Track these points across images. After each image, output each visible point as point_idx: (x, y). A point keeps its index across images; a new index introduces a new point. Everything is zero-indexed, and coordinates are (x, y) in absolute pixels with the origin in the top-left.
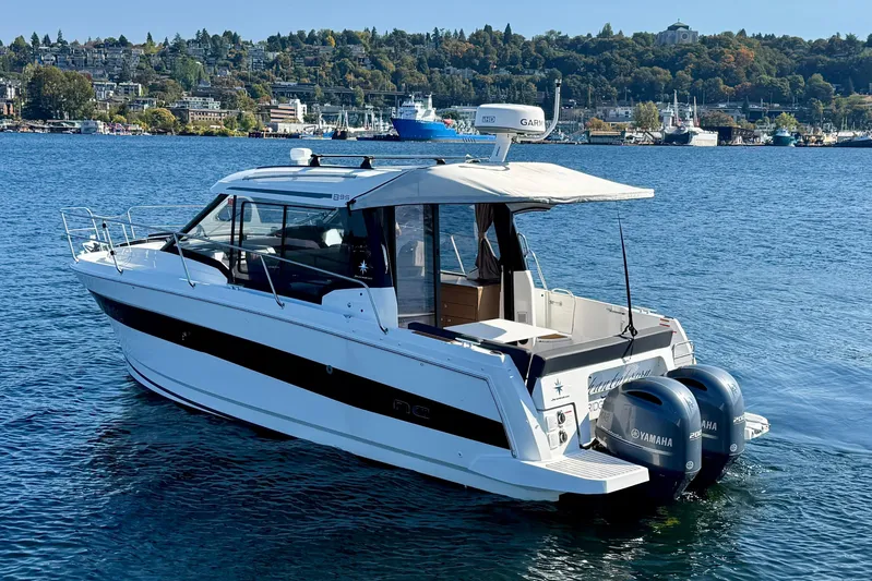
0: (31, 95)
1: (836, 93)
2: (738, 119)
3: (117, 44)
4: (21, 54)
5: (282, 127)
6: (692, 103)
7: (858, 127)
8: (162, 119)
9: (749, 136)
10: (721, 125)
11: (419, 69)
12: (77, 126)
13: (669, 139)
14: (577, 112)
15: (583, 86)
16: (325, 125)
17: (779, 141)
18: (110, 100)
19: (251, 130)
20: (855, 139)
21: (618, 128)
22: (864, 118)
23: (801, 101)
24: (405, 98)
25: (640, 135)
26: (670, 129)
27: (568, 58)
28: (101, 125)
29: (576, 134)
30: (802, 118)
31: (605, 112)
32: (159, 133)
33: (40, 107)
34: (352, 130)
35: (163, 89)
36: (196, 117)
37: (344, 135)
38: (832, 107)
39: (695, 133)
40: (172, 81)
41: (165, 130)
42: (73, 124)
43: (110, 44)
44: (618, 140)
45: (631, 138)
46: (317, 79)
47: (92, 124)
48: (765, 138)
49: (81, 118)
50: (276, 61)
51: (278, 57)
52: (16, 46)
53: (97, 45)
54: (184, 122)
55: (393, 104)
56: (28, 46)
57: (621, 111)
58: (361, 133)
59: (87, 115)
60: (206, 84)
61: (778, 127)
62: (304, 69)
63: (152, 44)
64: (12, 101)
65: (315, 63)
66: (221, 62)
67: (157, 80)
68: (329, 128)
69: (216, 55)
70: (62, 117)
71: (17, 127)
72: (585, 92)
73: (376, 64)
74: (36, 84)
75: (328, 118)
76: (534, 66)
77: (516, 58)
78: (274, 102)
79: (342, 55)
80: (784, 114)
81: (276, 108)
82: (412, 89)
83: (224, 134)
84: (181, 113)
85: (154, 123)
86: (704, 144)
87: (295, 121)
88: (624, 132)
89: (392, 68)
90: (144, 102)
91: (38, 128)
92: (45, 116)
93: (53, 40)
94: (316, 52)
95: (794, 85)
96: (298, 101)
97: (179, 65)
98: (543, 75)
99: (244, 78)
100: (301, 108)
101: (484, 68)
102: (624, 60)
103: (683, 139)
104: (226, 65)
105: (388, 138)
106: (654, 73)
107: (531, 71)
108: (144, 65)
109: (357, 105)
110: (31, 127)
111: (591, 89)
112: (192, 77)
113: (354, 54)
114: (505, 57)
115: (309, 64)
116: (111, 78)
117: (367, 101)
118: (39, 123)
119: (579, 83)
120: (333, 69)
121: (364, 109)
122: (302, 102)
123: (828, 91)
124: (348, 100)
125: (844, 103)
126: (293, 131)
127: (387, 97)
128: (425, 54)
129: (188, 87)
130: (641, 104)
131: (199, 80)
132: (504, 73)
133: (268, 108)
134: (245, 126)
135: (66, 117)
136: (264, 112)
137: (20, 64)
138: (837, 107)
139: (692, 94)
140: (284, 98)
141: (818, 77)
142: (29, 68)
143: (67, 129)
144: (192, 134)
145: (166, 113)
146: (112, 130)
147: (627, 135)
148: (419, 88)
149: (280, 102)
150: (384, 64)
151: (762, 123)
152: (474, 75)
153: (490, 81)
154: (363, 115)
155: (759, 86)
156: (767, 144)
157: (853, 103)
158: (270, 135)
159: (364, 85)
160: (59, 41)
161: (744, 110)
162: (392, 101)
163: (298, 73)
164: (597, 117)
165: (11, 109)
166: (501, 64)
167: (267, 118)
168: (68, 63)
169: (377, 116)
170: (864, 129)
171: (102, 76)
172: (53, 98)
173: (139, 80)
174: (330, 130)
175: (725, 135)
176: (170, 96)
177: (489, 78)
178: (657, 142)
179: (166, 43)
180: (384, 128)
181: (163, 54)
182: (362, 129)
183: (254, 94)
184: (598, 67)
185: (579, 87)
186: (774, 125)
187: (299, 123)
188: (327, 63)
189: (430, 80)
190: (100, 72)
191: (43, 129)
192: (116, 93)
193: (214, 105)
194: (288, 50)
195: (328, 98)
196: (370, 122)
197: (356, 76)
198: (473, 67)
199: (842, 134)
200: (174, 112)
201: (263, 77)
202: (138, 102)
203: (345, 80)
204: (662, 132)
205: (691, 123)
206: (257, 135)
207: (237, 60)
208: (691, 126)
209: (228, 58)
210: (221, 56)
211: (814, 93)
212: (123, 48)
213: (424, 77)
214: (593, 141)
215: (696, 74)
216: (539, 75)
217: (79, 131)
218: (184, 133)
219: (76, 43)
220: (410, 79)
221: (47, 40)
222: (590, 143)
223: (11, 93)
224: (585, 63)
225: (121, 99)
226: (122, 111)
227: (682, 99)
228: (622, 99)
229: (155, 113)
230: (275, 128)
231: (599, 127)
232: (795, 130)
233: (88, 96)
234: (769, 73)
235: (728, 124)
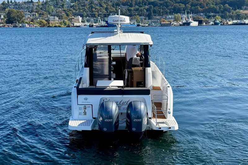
0: (8, 17)
1: (232, 9)
2: (204, 18)
3: (30, 2)
4: (5, 6)
5: (76, 24)
6: (191, 14)
7: (238, 19)
8: (43, 23)
9: (207, 23)
10: (199, 19)
11: (113, 6)
12: (20, 25)
13: (184, 24)
14: (158, 17)
15: (159, 10)
16: (87, 23)
17: (216, 24)
18: (29, 18)
19: (67, 25)
20: (238, 23)
21: (169, 21)
22: (240, 17)
23: (222, 12)
24: (109, 15)
25: (176, 23)
26: (184, 21)
27: (155, 2)
28: (27, 25)
29: (157, 24)
30: (222, 17)
31: (166, 17)
32: (42, 27)
33: (10, 20)
34: (94, 24)
35: (43, 14)
36: (52, 22)
37: (92, 26)
38: (231, 14)
39: (192, 22)
40: (45, 12)
41: (44, 26)
42: (19, 25)
43: (28, 2)
44: (169, 25)
45: (173, 24)
46: (85, 10)
47: (24, 25)
48: (212, 23)
49: (21, 23)
50: (73, 6)
51: (74, 5)
52: (3, 4)
53: (25, 3)
54: (49, 23)
55: (106, 17)
56: (6, 4)
57: (170, 16)
58: (97, 25)
59: (23, 22)
60: (54, 13)
61: (215, 20)
62: (81, 8)
63: (40, 2)
64: (3, 19)
65: (84, 6)
66: (58, 6)
67: (41, 12)
68: (88, 24)
69: (57, 4)
70: (16, 23)
71: (4, 26)
72: (160, 11)
73: (101, 6)
74: (9, 14)
75: (88, 21)
76: (145, 4)
77: (140, 2)
78: (73, 17)
79: (91, 3)
80: (217, 16)
81: (74, 19)
82: (111, 12)
83: (60, 27)
84: (48, 21)
85: (40, 24)
86: (194, 25)
87: (79, 22)
88: (171, 22)
89: (105, 6)
90: (38, 18)
91: (10, 26)
92: (12, 23)
93: (13, 2)
94: (84, 3)
95: (220, 8)
96: (79, 17)
97: (47, 7)
98: (148, 7)
99: (65, 11)
100: (80, 19)
101: (131, 6)
102: (171, 2)
103: (188, 24)
104: (60, 7)
105: (105, 26)
106: (180, 5)
107: (144, 6)
108: (38, 8)
109: (95, 17)
110: (8, 26)
111: (162, 10)
112: (51, 11)
113: (95, 2)
114: (137, 2)
115: (82, 6)
116: (29, 12)
117: (98, 16)
118: (10, 25)
119: (158, 9)
120: (89, 7)
121: (98, 18)
122: (81, 17)
123: (230, 9)
124: (93, 16)
125: (234, 13)
126: (78, 25)
127: (104, 15)
128: (114, 2)
129: (50, 14)
130: (176, 14)
131: (53, 12)
132: (137, 7)
133: (71, 19)
134: (65, 24)
135: (17, 23)
136: (70, 20)
137: (4, 9)
138: (233, 14)
139: (191, 11)
140: (76, 16)
141: (227, 5)
142: (7, 10)
143: (18, 26)
144: (51, 27)
145: (44, 21)
146: (30, 26)
147: (172, 23)
148: (113, 12)
149: (75, 17)
150: (103, 5)
151: (211, 19)
152: (128, 8)
153: (133, 9)
154: (98, 20)
155: (210, 8)
156: (212, 25)
157: (237, 12)
158: (72, 26)
159: (98, 12)
160: (14, 2)
161: (206, 15)
162: (106, 16)
163: (79, 9)
164: (163, 18)
165: (3, 21)
166: (136, 4)
167: (71, 22)
168: (17, 8)
169: (101, 20)
170: (240, 20)
171: (26, 11)
172: (13, 17)
173: (36, 12)
174: (88, 25)
175: (200, 22)
176: (45, 16)
177: (132, 9)
178: (180, 25)
179: (43, 2)
180: (103, 23)
181: (42, 5)
182: (97, 24)
183: (68, 15)
184: (164, 4)
185: (158, 10)
186: (214, 19)
187: (80, 23)
188: (87, 6)
189: (116, 10)
190: (26, 10)
191: (11, 26)
192: (30, 16)
193: (57, 18)
194: (76, 2)
195: (87, 16)
196: (100, 22)
197: (96, 9)
198: (128, 5)
199: (234, 21)
200: (46, 21)
201: (70, 10)
202: (36, 18)
203: (92, 10)
204: (182, 22)
205: (190, 19)
206: (69, 26)
207: (63, 6)
208: (190, 20)
209: (60, 5)
210: (58, 5)
211: (225, 10)
212: (32, 3)
213: (114, 9)
214: (162, 25)
215: (192, 5)
216: (147, 7)
217: (21, 27)
218: (49, 27)
219: (19, 2)
220: (110, 9)
221: (11, 2)
222: (161, 26)
223: (2, 17)
224: (160, 3)
225: (32, 17)
226: (32, 21)
227: (188, 13)
228: (171, 13)
229: (41, 21)
230: (73, 25)
231: (164, 21)
232: (220, 20)
233: (23, 17)
234: (213, 4)
235: (201, 19)
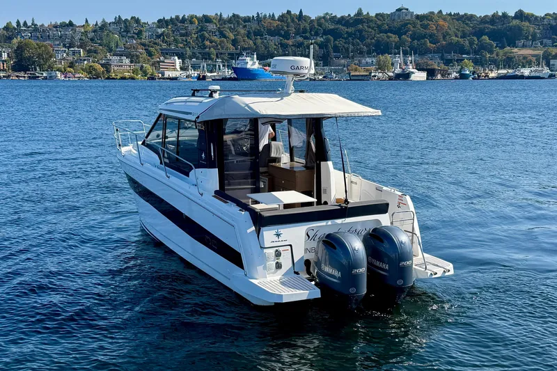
0: (17, 57)
1: (496, 47)
2: (439, 63)
3: (67, 25)
4: (10, 32)
5: (168, 74)
6: (411, 55)
7: (509, 68)
8: (95, 70)
9: (445, 74)
10: (428, 67)
11: (248, 37)
12: (45, 75)
13: (398, 77)
14: (343, 61)
15: (346, 46)
16: (193, 72)
17: (463, 77)
18: (64, 59)
19: (148, 76)
20: (508, 74)
21: (367, 70)
22: (513, 62)
23: (476, 52)
24: (240, 54)
25: (381, 74)
26: (398, 71)
27: (337, 29)
28: (59, 74)
29: (342, 74)
30: (476, 62)
31: (359, 61)
32: (94, 78)
33: (22, 64)
34: (209, 74)
35: (96, 52)
36: (116, 68)
37: (204, 78)
38: (494, 55)
39: (413, 73)
40: (101, 47)
41: (97, 77)
42: (42, 74)
43: (63, 25)
44: (367, 77)
45: (375, 76)
46: (187, 44)
47: (53, 74)
48: (454, 75)
49: (47, 70)
50: (162, 34)
51: (164, 32)
52: (7, 28)
53: (56, 27)
54: (108, 71)
55: (233, 59)
56: (15, 29)
57: (369, 60)
58: (214, 76)
59: (51, 68)
60: (121, 49)
61: (462, 68)
62: (180, 38)
63: (88, 25)
64: (5, 61)
65: (186, 35)
66: (129, 35)
67: (92, 46)
68: (195, 74)
69: (127, 31)
70: (36, 70)
71: (9, 76)
72: (347, 50)
73: (223, 35)
74: (20, 49)
75: (195, 67)
76: (317, 34)
77: (306, 29)
78: (162, 58)
79: (202, 30)
80: (466, 60)
81: (163, 62)
82: (244, 49)
83: (133, 78)
84: (107, 66)
85: (90, 72)
86: (418, 79)
87: (175, 69)
88: (371, 73)
89: (232, 36)
90: (85, 60)
91: (21, 77)
92: (25, 70)
93: (29, 24)
94: (186, 28)
95: (471, 43)
96: (176, 58)
97: (104, 38)
98: (322, 39)
99: (144, 45)
100: (178, 62)
101: (287, 36)
102: (370, 30)
103: (405, 76)
104: (133, 37)
105: (231, 79)
106: (388, 37)
107: (315, 37)
108: (84, 38)
109: (211, 59)
110: (17, 76)
111: (351, 47)
112: (113, 45)
113: (209, 28)
114: (299, 29)
115: (182, 35)
116: (64, 46)
117: (217, 57)
118: (22, 74)
119: (343, 44)
120: (197, 38)
121: (216, 62)
122: (179, 58)
123: (492, 46)
124: (206, 56)
125: (500, 53)
126: (174, 76)
127: (229, 54)
128: (251, 28)
129: (110, 50)
130: (380, 56)
131: (117, 46)
132: (300, 39)
133: (159, 62)
134: (145, 73)
135: (38, 69)
136: (156, 65)
137: (10, 39)
138: (497, 56)
139: (411, 50)
140: (168, 56)
141: (485, 38)
142: (15, 41)
143: (38, 77)
144: (113, 79)
145: (97, 66)
146: (65, 77)
147: (373, 74)
148: (248, 49)
149: (166, 58)
150: (227, 35)
151: (452, 66)
152: (281, 40)
153: (291, 43)
154: (215, 66)
155: (451, 44)
156: (456, 78)
157: (506, 53)
158: (160, 78)
159: (215, 47)
160: (32, 24)
161: (442, 58)
162: (233, 56)
163: (175, 40)
164: (355, 64)
165: (5, 65)
166: (297, 34)
167: (158, 68)
168: (38, 37)
169: (224, 66)
170: (513, 69)
171: (58, 45)
172: (30, 58)
173: (80, 47)
174: (196, 75)
175: (431, 73)
176: (99, 56)
177: (290, 42)
178: (391, 78)
179: (96, 25)
180: (228, 73)
181: (94, 31)
182: (215, 74)
183: (150, 54)
184: (355, 34)
185: (343, 46)
186: (460, 67)
187: (177, 71)
188: (193, 35)
189: (255, 44)
190: (57, 43)
191: (24, 77)
192: (67, 55)
193: (126, 61)
194: (170, 27)
195: (194, 56)
196: (220, 69)
197: (211, 42)
198: (280, 35)
199: (500, 71)
200: (103, 65)
201: (155, 43)
202: (81, 60)
203: (204, 45)
204: (393, 72)
205: (411, 67)
206: (152, 78)
207: (139, 33)
208: (411, 68)
209: (134, 33)
210: (129, 31)
211: (483, 47)
212: (71, 28)
213: (251, 42)
214: (353, 79)
215: (413, 38)
216: (320, 39)
217: (45, 78)
218: (108, 78)
219: (42, 25)
220: (243, 43)
221: (25, 24)
222: (351, 80)
223: (5, 56)
224: (347, 32)
225: (70, 58)
226: (71, 65)
227: (405, 53)
228: (369, 53)
229: (91, 66)
230: (163, 75)
231: (356, 70)
232: (472, 70)
233: (51, 57)
234: (456, 36)
235: (432, 67)
